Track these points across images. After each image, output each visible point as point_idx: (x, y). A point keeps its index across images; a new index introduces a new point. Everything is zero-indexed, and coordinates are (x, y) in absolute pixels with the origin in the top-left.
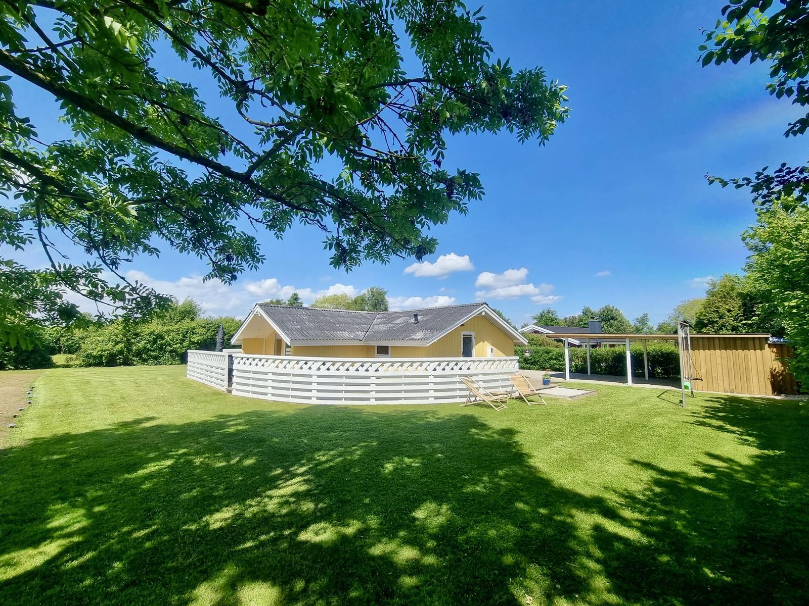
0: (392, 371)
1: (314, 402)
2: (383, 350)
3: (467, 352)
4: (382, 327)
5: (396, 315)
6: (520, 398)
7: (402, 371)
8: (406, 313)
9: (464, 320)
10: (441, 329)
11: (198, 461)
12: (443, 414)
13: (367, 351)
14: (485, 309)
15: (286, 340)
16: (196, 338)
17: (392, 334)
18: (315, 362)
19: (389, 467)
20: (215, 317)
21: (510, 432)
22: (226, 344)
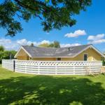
0: (62, 65)
1: (39, 74)
2: (59, 59)
3: (85, 59)
4: (59, 52)
5: (63, 49)
6: (103, 74)
7: (65, 65)
8: (66, 48)
9: (85, 49)
10: (77, 52)
11: (6, 89)
12: (78, 78)
13: (54, 59)
14: (91, 46)
15: (30, 56)
16: (4, 56)
17: (61, 54)
18: (39, 62)
19: (61, 92)
20: (9, 50)
21: (100, 84)
22: (13, 58)
